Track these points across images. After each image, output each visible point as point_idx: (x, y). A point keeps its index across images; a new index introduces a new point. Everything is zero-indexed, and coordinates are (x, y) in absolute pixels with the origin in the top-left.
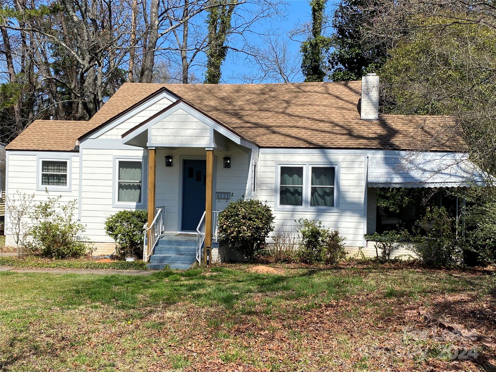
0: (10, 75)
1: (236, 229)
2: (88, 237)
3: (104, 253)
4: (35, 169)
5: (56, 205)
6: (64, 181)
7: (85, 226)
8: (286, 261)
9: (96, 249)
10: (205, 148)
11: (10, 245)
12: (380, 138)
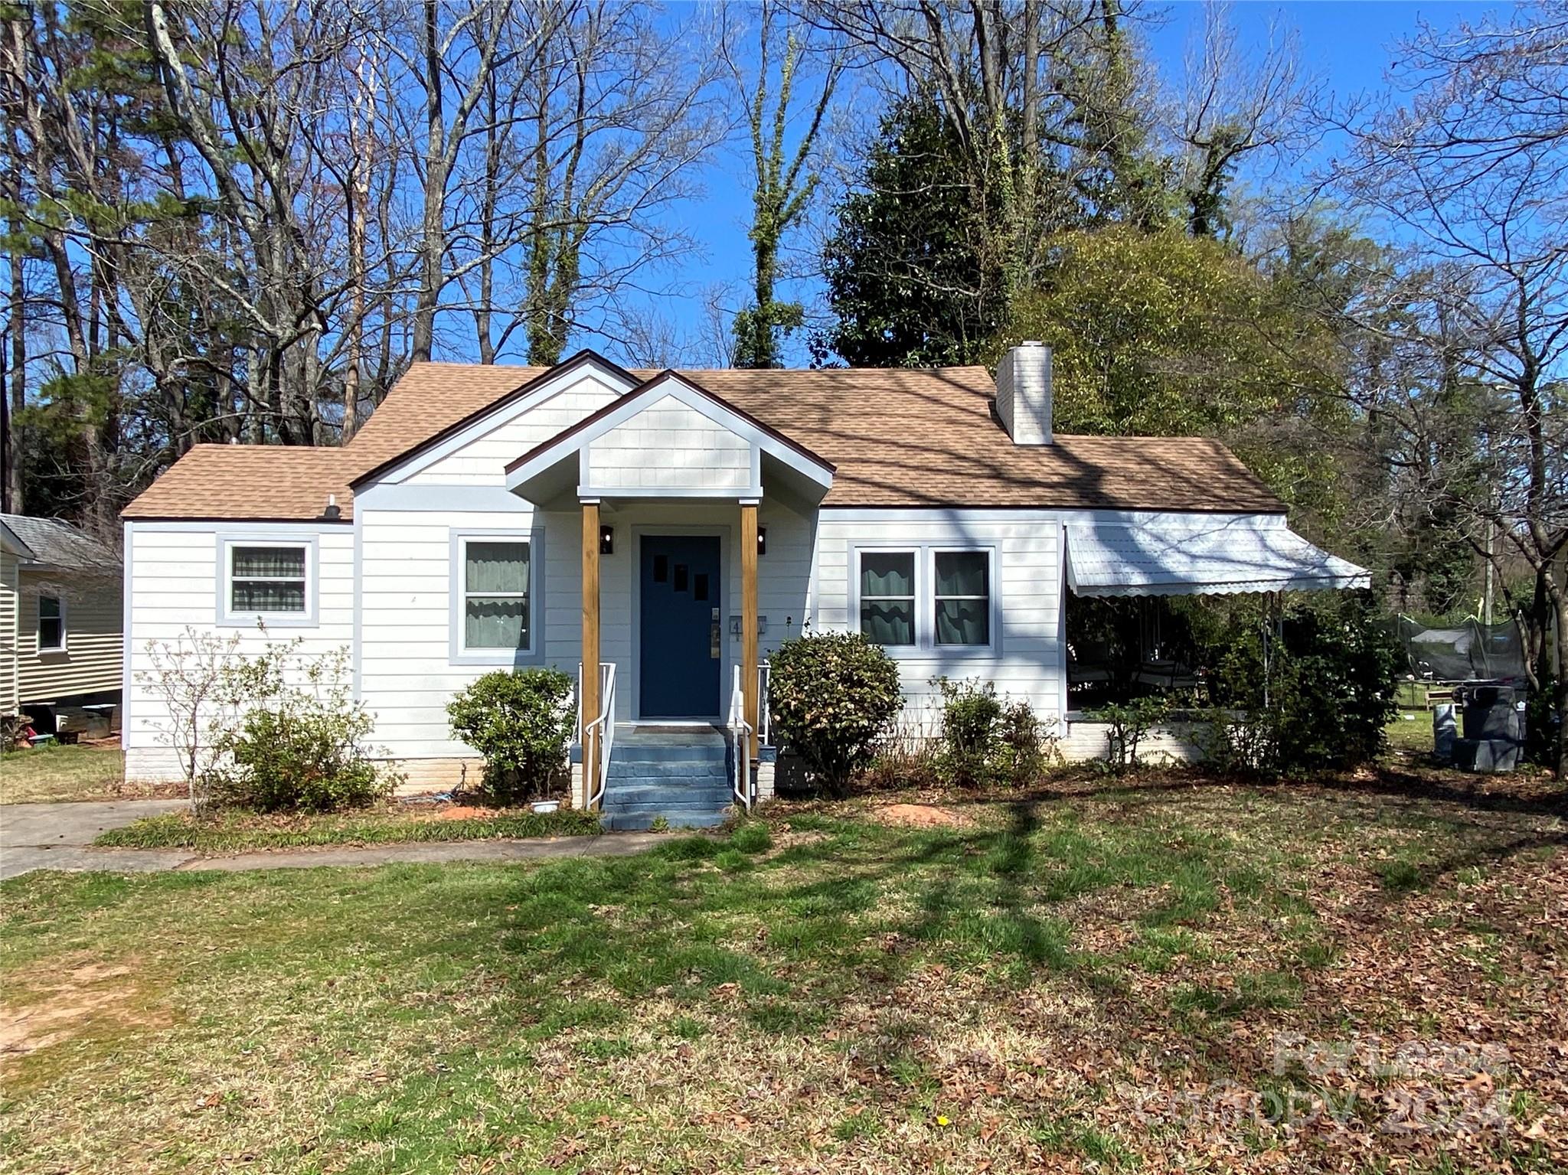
0: (77, 359)
1: (830, 710)
2: (388, 745)
3: (429, 788)
4: (210, 570)
5: (291, 664)
6: (297, 600)
7: (372, 716)
8: (916, 783)
9: (406, 776)
10: (738, 499)
11: (140, 777)
12: (1069, 483)
